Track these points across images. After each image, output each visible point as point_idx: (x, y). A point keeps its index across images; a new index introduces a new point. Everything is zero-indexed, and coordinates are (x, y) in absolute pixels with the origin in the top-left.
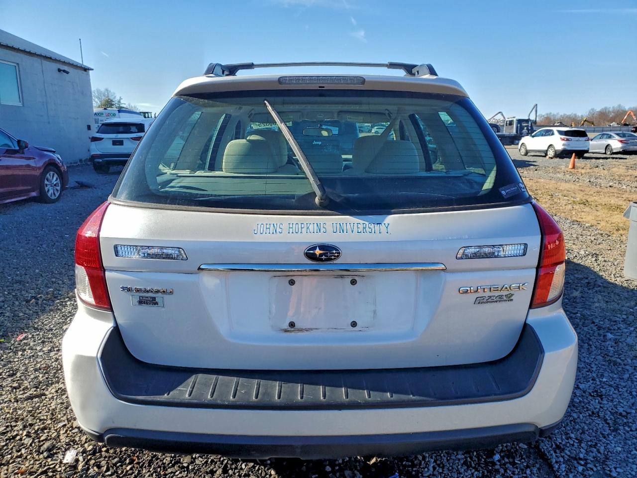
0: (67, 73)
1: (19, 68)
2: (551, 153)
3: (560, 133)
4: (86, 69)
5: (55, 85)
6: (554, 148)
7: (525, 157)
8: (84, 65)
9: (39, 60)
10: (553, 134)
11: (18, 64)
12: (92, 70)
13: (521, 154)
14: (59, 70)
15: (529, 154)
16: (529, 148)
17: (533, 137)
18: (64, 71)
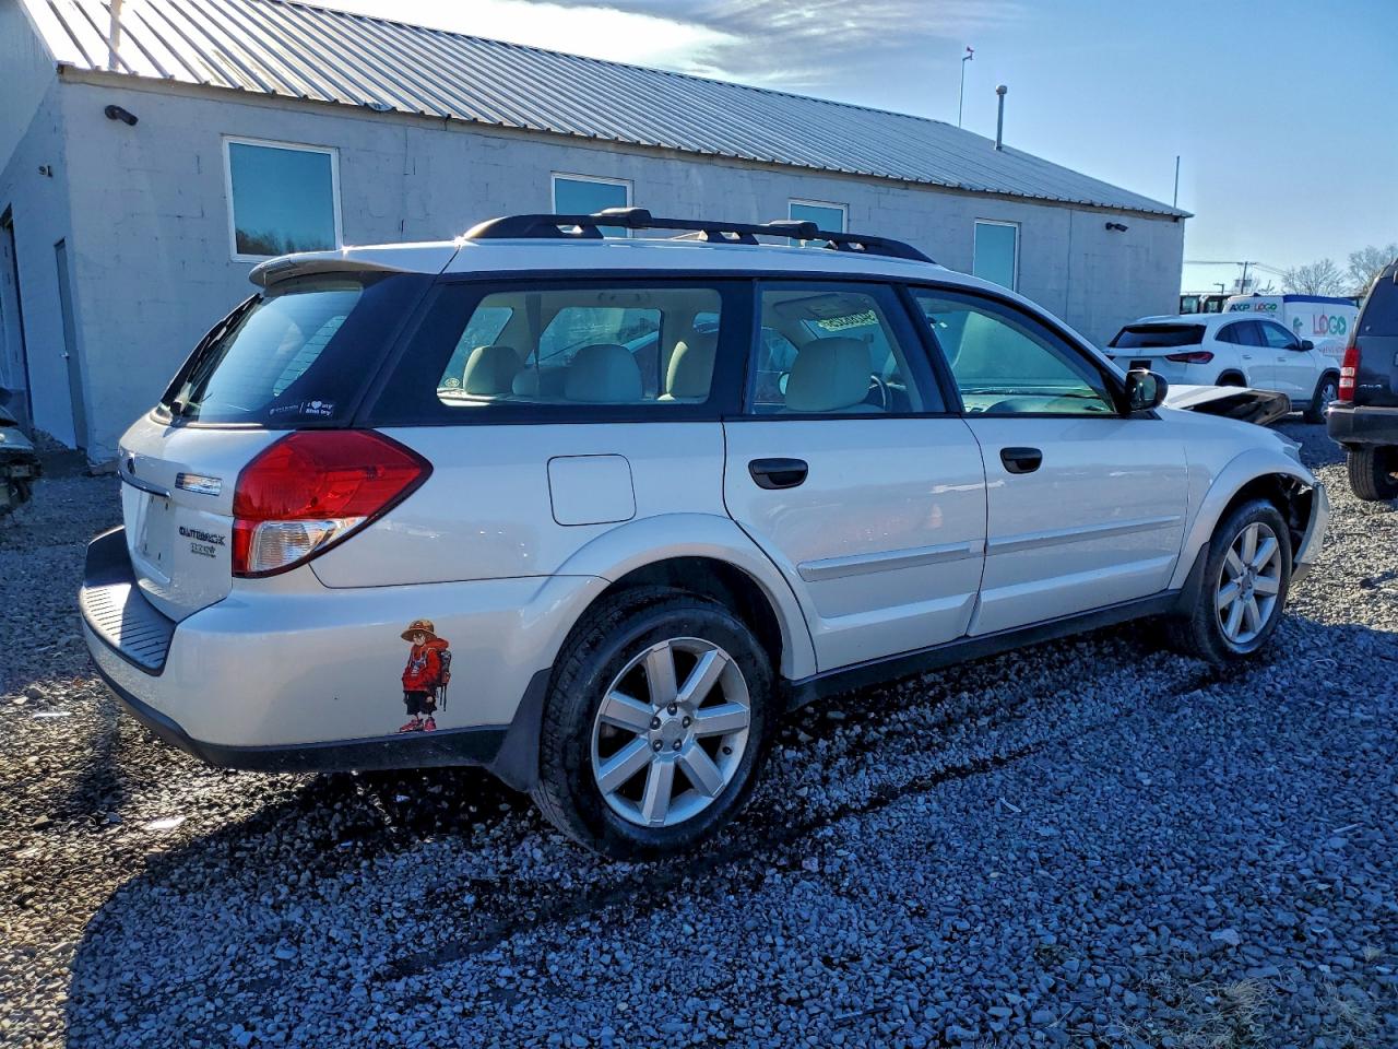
0: (1123, 229)
1: (1020, 232)
4: (1177, 218)
5: (1093, 255)
8: (1178, 210)
9: (1067, 212)
11: (1020, 224)
12: (1191, 216)
14: (1109, 226)
18: (1118, 227)
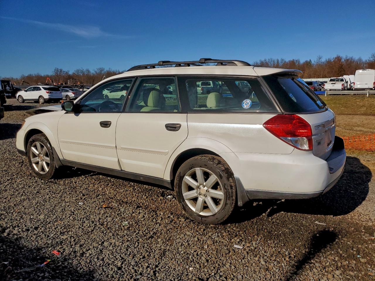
2: (41, 101)
3: (45, 89)
6: (43, 98)
7: (23, 104)
10: (40, 89)
13: (20, 103)
15: (25, 102)
16: (25, 98)
17: (26, 91)
